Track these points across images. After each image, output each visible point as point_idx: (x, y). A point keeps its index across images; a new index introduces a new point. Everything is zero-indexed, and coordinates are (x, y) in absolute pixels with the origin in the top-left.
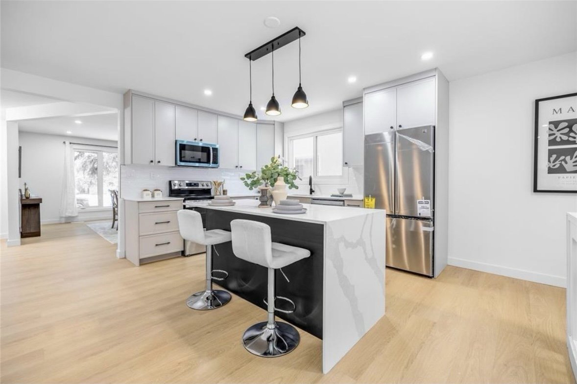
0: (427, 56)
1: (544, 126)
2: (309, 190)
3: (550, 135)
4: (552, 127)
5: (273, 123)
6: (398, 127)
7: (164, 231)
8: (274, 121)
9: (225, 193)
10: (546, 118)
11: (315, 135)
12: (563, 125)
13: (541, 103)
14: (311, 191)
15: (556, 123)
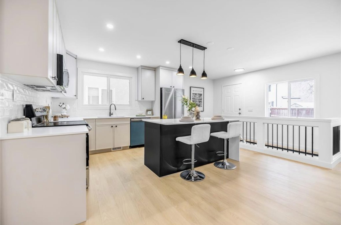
3: (192, 97)
5: (75, 57)
6: (173, 87)
10: (192, 92)
11: (108, 76)
12: (194, 94)
13: (191, 88)
14: (111, 114)
15: (193, 94)
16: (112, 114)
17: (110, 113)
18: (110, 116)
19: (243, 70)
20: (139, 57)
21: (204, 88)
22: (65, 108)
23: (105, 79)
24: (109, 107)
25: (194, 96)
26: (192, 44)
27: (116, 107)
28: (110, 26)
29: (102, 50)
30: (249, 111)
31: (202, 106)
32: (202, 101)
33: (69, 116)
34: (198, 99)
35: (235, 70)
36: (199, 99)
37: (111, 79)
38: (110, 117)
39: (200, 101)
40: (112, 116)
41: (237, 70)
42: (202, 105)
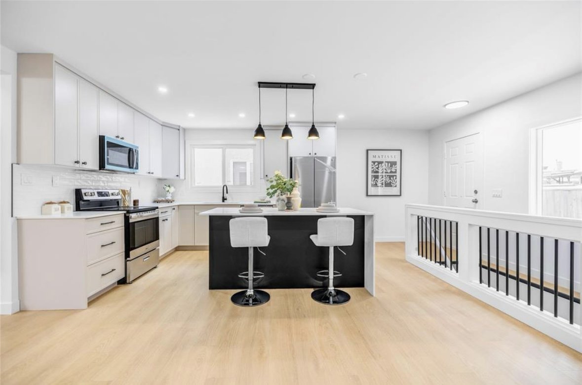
0: (341, 117)
1: (370, 163)
2: (222, 198)
3: (372, 168)
4: (373, 164)
5: (178, 128)
6: (314, 154)
7: (109, 256)
8: (179, 126)
9: (137, 204)
10: (371, 159)
11: (224, 147)
12: (376, 164)
13: (369, 151)
14: (224, 199)
15: (374, 162)
16: (226, 199)
17: (223, 197)
18: (223, 201)
19: (467, 103)
20: (242, 115)
21: (401, 150)
22: (168, 191)
23: (219, 151)
24: (222, 189)
25: (377, 167)
26: (285, 85)
27: (228, 189)
28: (163, 90)
29: (191, 115)
30: (494, 196)
31: (396, 186)
32: (396, 176)
33: (174, 201)
34: (386, 173)
35: (445, 106)
36: (389, 171)
37: (227, 150)
38: (223, 203)
39: (390, 177)
40: (226, 202)
41: (450, 105)
42: (398, 184)
